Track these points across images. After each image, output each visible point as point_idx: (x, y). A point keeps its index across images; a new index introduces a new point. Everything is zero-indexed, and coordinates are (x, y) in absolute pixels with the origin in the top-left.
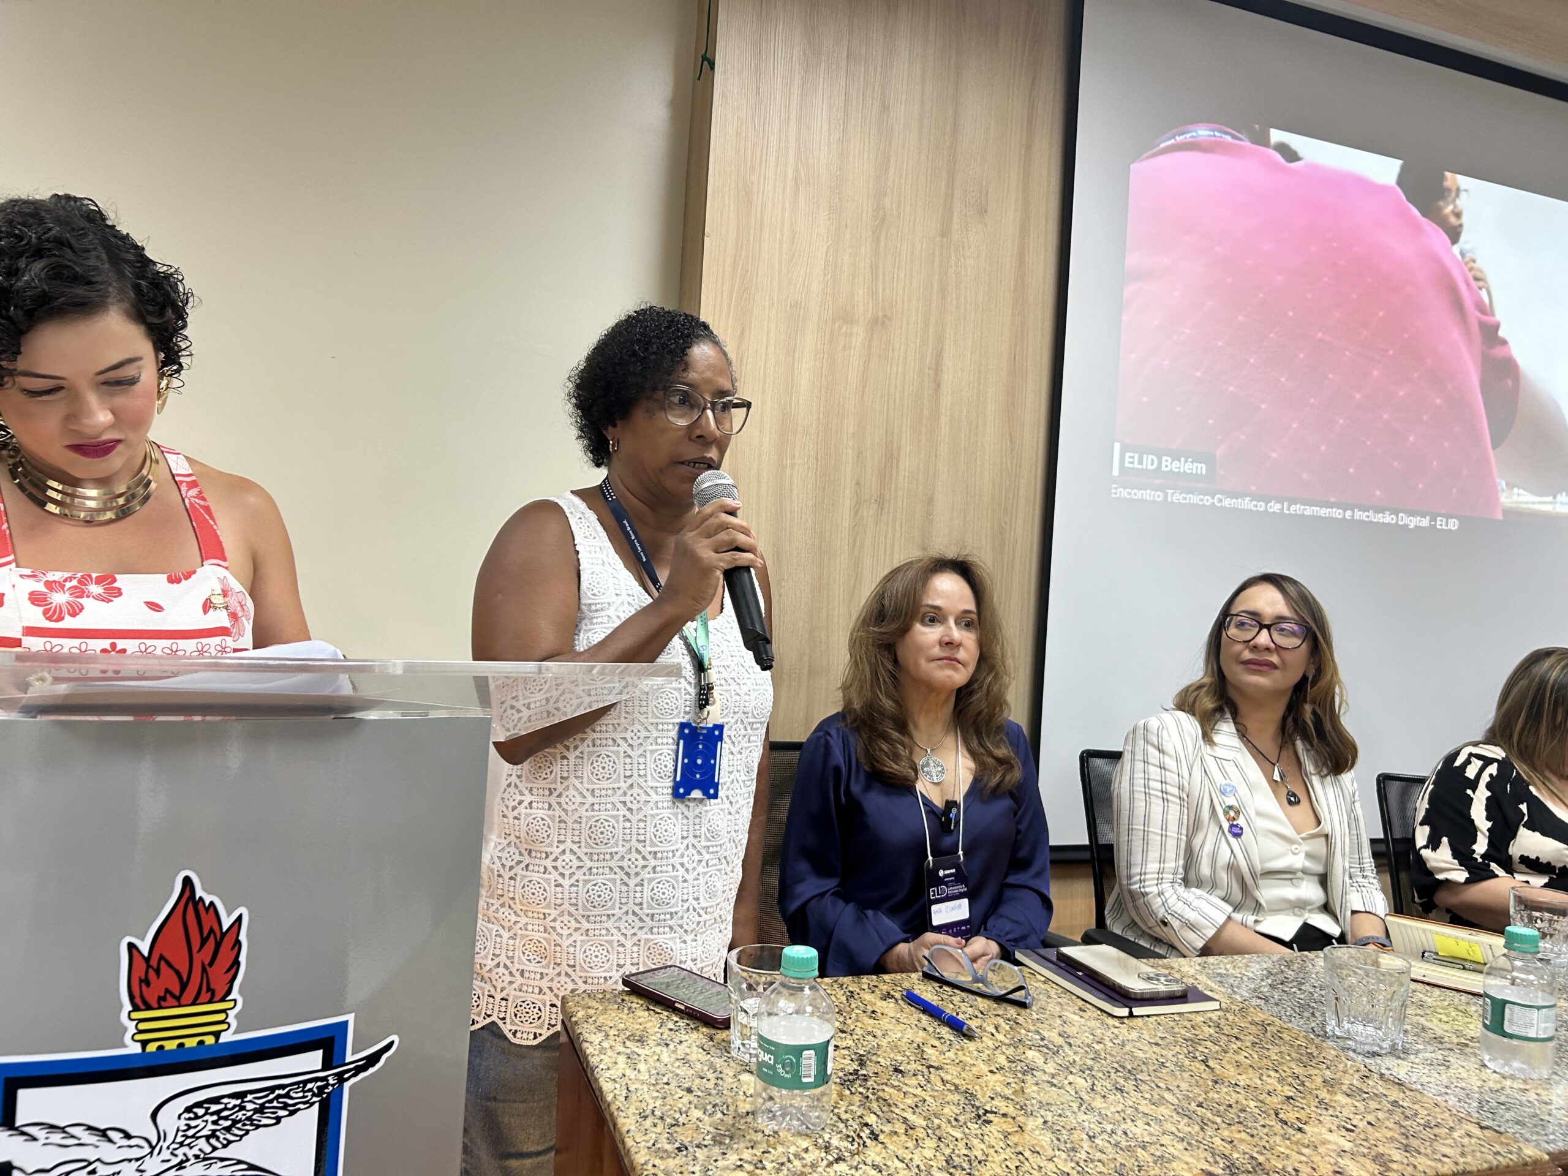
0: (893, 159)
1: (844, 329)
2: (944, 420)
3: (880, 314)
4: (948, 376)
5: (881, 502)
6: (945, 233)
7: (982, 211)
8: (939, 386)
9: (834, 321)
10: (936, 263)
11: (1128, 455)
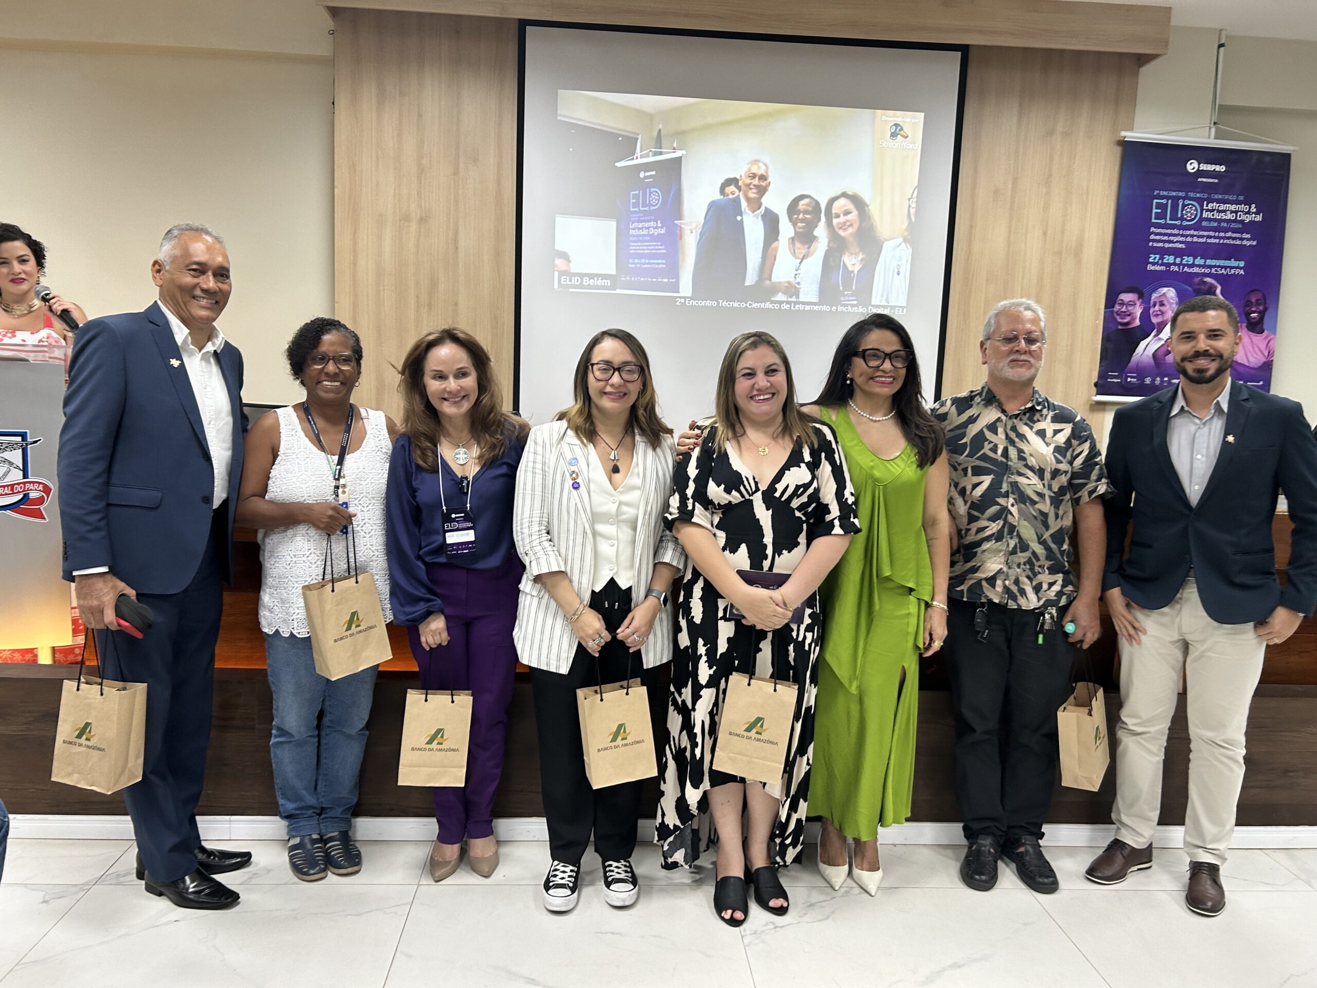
0: (426, 141)
1: (406, 225)
2: (461, 265)
3: (424, 215)
4: (462, 242)
5: (430, 306)
6: (456, 173)
7: (476, 160)
8: (457, 248)
9: (400, 220)
10: (452, 189)
11: (563, 277)
